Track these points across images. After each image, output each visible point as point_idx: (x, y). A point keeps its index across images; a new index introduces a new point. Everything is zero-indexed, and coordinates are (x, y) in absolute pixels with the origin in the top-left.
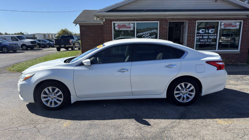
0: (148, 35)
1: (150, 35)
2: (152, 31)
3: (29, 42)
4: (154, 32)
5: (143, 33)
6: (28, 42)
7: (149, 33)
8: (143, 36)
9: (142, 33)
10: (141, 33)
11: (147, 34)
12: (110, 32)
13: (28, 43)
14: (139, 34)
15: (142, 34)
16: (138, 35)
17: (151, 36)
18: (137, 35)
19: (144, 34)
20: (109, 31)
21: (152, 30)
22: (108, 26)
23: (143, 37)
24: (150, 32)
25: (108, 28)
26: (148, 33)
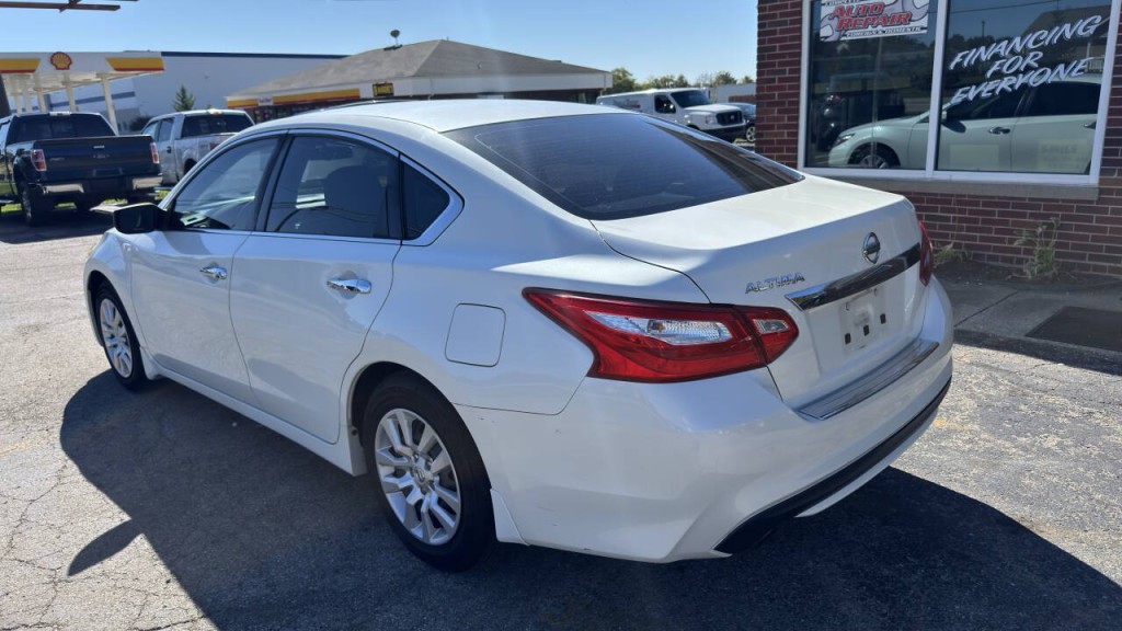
0: (1030, 61)
1: (1041, 64)
2: (1067, 27)
3: (710, 116)
4: (1080, 33)
5: (994, 49)
6: (706, 117)
7: (1035, 43)
8: (995, 68)
9: (983, 49)
10: (978, 47)
11: (1025, 53)
12: (791, 55)
13: (707, 122)
14: (964, 57)
15: (984, 54)
16: (959, 65)
17: (1053, 69)
18: (952, 66)
19: (996, 57)
20: (782, 48)
21: (1060, 23)
22: (779, 24)
23: (989, 74)
24: (1048, 37)
25: (782, 32)
26: (1030, 46)
